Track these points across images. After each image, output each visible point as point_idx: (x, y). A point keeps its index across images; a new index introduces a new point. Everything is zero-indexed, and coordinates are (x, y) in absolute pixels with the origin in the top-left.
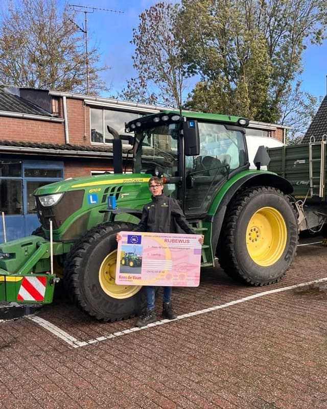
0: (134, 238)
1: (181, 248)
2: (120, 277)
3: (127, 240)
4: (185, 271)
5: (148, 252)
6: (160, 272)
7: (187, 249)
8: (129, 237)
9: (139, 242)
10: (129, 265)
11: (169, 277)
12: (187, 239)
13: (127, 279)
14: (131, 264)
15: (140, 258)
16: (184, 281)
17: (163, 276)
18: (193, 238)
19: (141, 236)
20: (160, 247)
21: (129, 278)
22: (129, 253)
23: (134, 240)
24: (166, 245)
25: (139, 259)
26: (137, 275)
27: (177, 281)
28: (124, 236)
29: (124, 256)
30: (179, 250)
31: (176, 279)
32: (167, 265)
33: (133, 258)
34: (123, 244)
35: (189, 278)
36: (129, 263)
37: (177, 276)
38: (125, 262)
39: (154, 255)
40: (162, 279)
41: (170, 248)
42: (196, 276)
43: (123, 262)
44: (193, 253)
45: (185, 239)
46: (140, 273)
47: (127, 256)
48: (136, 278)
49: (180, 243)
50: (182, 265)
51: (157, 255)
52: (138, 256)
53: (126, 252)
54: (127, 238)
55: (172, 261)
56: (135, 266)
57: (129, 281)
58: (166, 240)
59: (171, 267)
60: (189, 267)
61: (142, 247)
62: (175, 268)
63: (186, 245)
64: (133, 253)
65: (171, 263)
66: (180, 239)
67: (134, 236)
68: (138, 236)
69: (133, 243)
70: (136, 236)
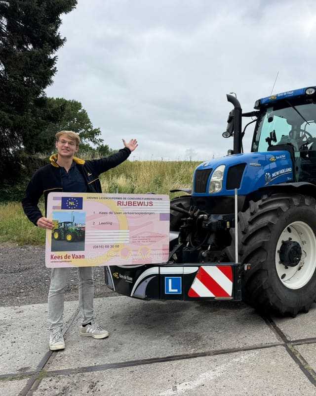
0: (71, 201)
1: (142, 213)
2: (52, 257)
3: (61, 205)
4: (149, 243)
5: (94, 220)
6: (112, 246)
7: (152, 213)
8: (64, 200)
9: (80, 207)
10: (65, 239)
11: (125, 254)
12: (149, 201)
13: (64, 259)
14: (69, 238)
15: (82, 229)
17: (118, 251)
18: (158, 199)
19: (82, 198)
20: (111, 213)
21: (67, 257)
22: (65, 223)
23: (71, 203)
24: (120, 209)
25: (80, 230)
26: (78, 253)
27: (137, 257)
29: (57, 228)
31: (136, 255)
32: (122, 237)
33: (72, 229)
34: (56, 210)
35: (154, 252)
36: (65, 237)
38: (60, 235)
39: (104, 223)
41: (126, 213)
42: (163, 250)
43: (56, 236)
44: (159, 218)
45: (146, 201)
46: (84, 250)
47: (63, 226)
48: (77, 257)
49: (140, 206)
50: (143, 235)
51: (107, 223)
52: (79, 226)
53: (59, 222)
54: (61, 201)
55: (129, 231)
56: (76, 240)
57: (65, 261)
58: (119, 203)
59: (128, 239)
60: (155, 237)
61: (84, 214)
62: (135, 240)
63: (148, 209)
64: (72, 223)
65: (128, 234)
66: (139, 201)
67: (71, 198)
68: (77, 198)
69: (71, 209)
70: (74, 198)
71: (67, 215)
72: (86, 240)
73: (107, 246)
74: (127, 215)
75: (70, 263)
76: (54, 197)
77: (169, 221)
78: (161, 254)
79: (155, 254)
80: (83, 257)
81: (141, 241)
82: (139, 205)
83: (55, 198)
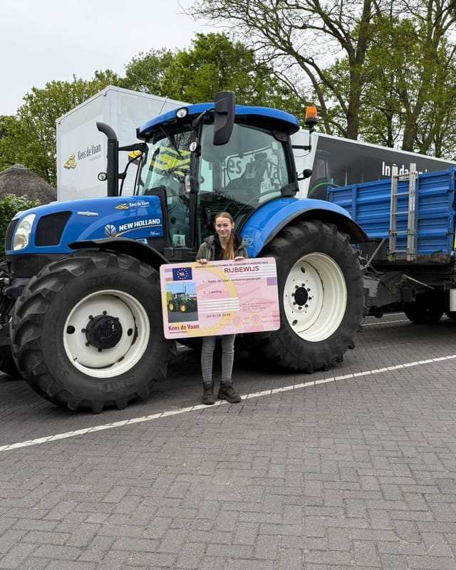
0: (181, 271)
1: (250, 279)
4: (259, 310)
5: (204, 290)
6: (224, 315)
7: (259, 278)
10: (180, 310)
12: (255, 266)
15: (194, 299)
16: (259, 324)
19: (190, 268)
21: (183, 327)
24: (228, 276)
26: (193, 323)
27: (248, 325)
30: (245, 281)
31: (246, 323)
32: (232, 305)
35: (264, 319)
36: (179, 309)
37: (248, 318)
39: (214, 292)
42: (274, 316)
45: (252, 266)
46: (197, 320)
47: (176, 297)
48: (192, 328)
57: (182, 332)
60: (263, 304)
61: (194, 284)
62: (245, 307)
72: (198, 310)
77: (277, 286)
80: (197, 327)
83: (167, 271)
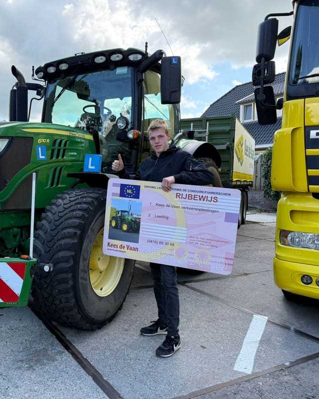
2: (109, 244)
8: (123, 187)
9: (137, 196)
11: (180, 253)
13: (119, 249)
14: (125, 227)
18: (226, 194)
22: (122, 211)
23: (129, 191)
25: (136, 221)
28: (115, 185)
29: (114, 215)
33: (128, 219)
40: (171, 255)
43: (114, 224)
44: (224, 219)
49: (202, 201)
50: (202, 236)
51: (163, 217)
52: (135, 216)
53: (117, 210)
54: (119, 188)
55: (186, 229)
56: (131, 230)
58: (177, 196)
59: (185, 238)
63: (211, 206)
64: (128, 212)
65: (186, 232)
66: (201, 195)
67: (129, 185)
68: (135, 186)
69: (128, 197)
70: (132, 186)
71: (125, 203)
73: (161, 243)
74: (186, 210)
75: (124, 253)
76: (114, 184)
78: (223, 263)
79: (216, 262)
81: (200, 242)
82: (200, 200)
